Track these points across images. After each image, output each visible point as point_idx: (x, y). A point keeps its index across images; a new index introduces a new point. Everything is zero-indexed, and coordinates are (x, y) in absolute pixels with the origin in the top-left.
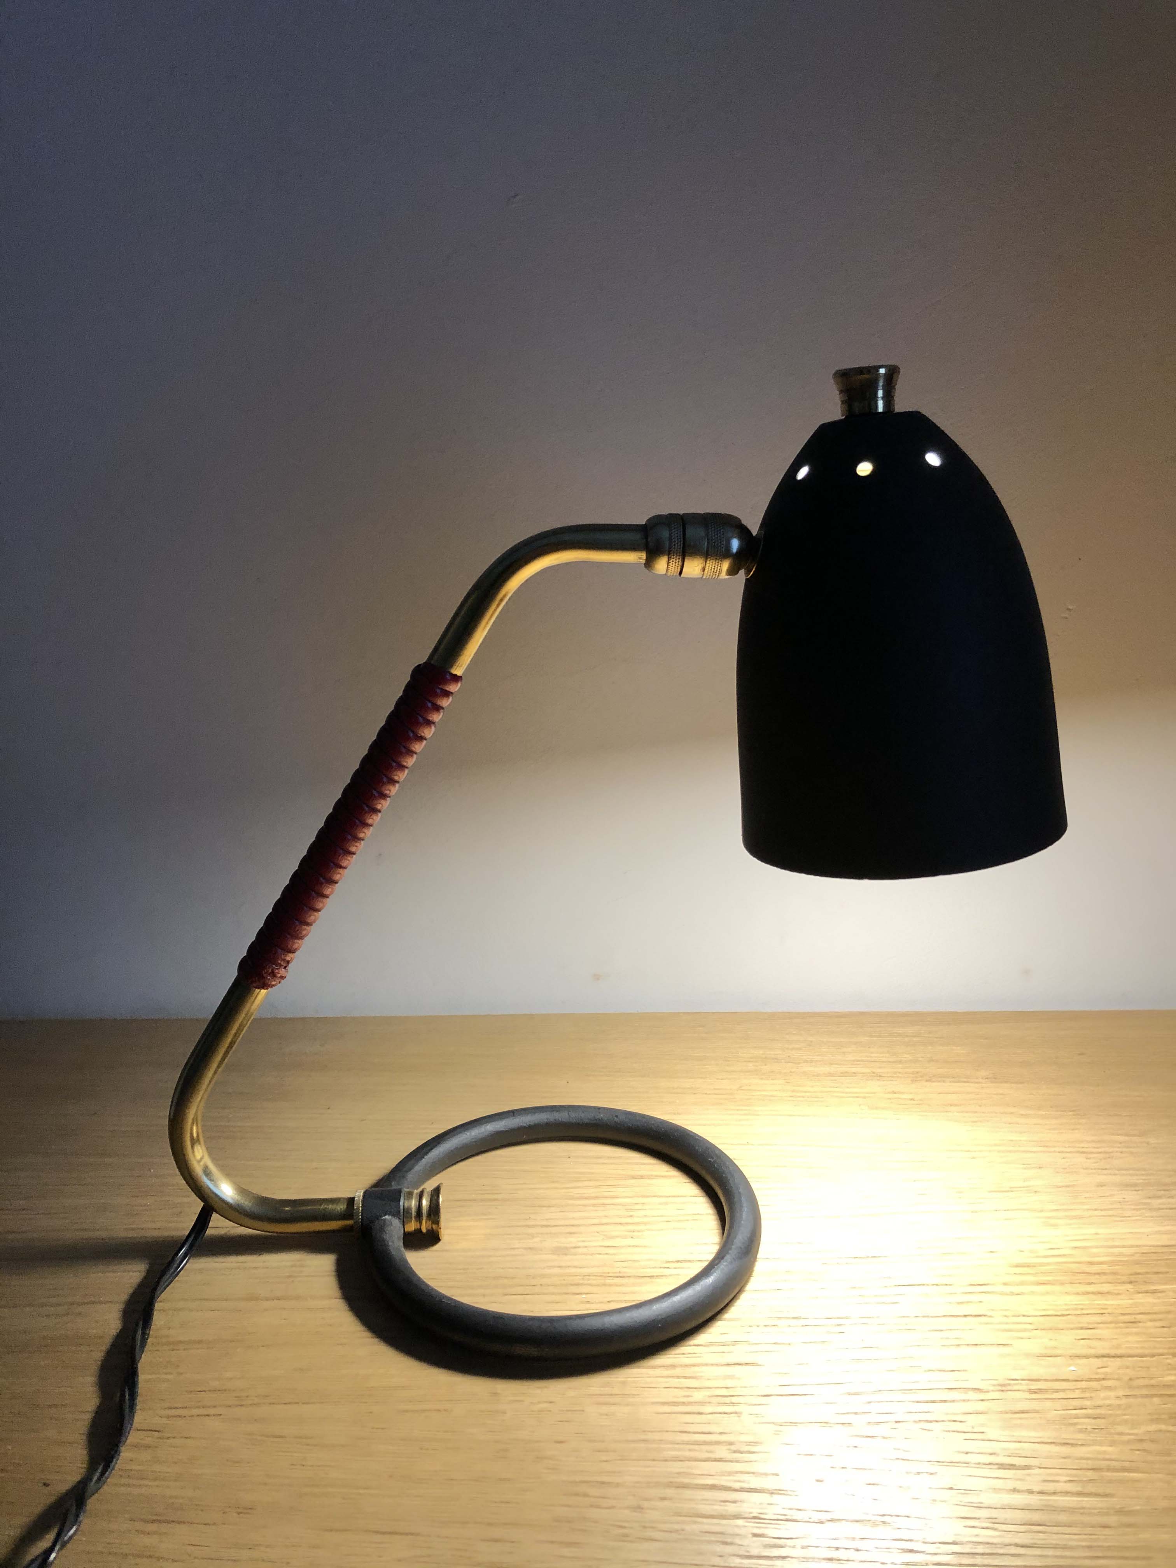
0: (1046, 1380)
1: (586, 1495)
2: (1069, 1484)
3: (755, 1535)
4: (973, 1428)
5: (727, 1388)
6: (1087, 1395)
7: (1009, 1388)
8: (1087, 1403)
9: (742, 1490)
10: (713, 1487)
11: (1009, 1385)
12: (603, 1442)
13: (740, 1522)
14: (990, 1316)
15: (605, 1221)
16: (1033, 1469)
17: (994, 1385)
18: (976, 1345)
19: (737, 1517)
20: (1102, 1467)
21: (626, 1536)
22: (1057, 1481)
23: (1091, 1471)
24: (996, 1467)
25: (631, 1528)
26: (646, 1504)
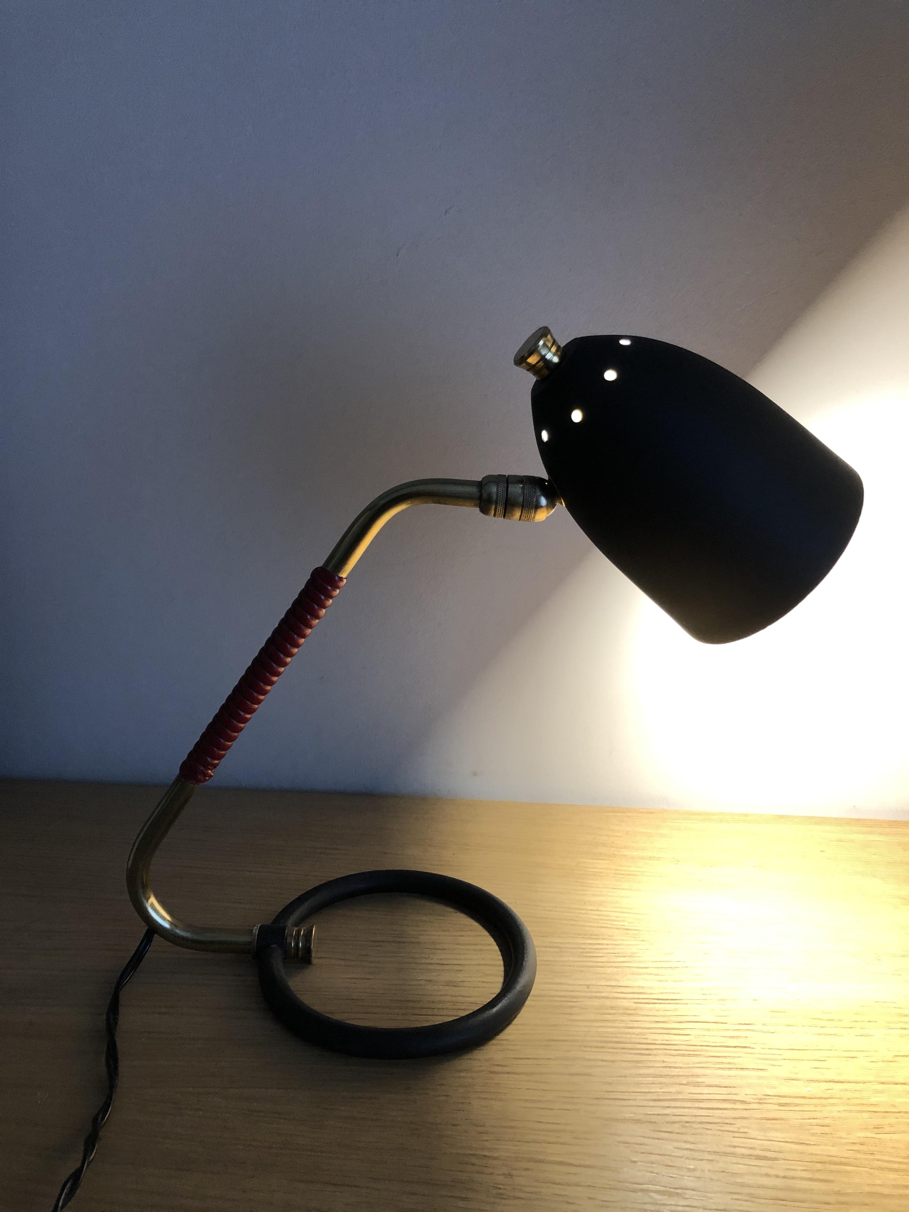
0: (790, 1097)
1: (474, 1165)
2: (804, 1173)
3: (590, 1198)
4: (739, 1129)
5: (570, 1091)
6: (818, 1109)
7: (765, 1101)
8: (818, 1115)
9: (580, 1166)
10: (561, 1163)
11: (765, 1099)
12: (484, 1126)
13: (579, 1189)
14: (753, 1048)
15: (482, 962)
16: (779, 1160)
17: (754, 1099)
18: (743, 1069)
19: (577, 1185)
20: (826, 1161)
21: (502, 1194)
22: (795, 1170)
23: (819, 1164)
24: (754, 1158)
25: (505, 1189)
26: (514, 1172)
